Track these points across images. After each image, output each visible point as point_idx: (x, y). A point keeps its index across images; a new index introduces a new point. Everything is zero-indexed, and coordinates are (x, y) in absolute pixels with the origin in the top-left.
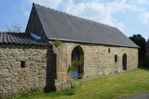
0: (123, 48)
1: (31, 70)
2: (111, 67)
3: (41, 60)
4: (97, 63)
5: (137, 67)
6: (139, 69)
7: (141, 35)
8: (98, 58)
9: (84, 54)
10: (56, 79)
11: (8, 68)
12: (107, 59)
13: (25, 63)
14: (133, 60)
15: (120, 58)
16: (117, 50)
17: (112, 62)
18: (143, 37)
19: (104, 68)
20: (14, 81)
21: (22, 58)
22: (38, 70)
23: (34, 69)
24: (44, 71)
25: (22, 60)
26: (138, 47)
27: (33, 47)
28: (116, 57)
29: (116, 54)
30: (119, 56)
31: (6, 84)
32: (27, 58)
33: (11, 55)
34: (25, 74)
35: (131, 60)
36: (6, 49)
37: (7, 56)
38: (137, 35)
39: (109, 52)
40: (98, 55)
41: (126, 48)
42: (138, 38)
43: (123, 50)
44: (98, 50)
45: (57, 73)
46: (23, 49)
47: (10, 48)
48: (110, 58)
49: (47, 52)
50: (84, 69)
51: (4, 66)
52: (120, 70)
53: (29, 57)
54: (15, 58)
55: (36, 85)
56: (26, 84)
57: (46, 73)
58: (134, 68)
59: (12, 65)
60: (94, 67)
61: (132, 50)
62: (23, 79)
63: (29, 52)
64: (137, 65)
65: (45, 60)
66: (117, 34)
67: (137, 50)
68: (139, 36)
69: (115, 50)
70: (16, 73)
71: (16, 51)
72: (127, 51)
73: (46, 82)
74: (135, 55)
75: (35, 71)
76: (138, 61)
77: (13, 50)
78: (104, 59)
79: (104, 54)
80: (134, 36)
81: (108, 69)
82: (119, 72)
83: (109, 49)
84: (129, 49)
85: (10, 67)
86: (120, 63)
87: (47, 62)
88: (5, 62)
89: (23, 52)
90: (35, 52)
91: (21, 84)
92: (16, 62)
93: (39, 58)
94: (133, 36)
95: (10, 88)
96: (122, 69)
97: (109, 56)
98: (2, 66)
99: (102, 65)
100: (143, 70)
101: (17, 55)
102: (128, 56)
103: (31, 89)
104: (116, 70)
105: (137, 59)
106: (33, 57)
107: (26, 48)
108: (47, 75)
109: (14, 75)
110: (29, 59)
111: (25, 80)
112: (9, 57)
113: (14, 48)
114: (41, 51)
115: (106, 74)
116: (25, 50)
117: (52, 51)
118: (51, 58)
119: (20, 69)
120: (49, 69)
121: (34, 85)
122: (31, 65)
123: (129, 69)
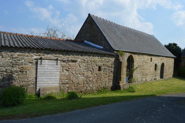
0: (162, 58)
1: (104, 73)
2: (152, 74)
3: (111, 66)
4: (142, 70)
5: (172, 76)
6: (174, 78)
7: (177, 44)
8: (143, 66)
9: (134, 62)
10: (121, 81)
11: (91, 71)
12: (150, 67)
13: (101, 67)
14: (169, 69)
15: (159, 67)
16: (157, 59)
17: (152, 70)
18: (178, 47)
19: (146, 75)
20: (94, 80)
21: (99, 64)
22: (109, 73)
23: (106, 73)
24: (112, 74)
25: (99, 65)
26: (175, 57)
27: (106, 56)
28: (156, 65)
29: (156, 63)
30: (158, 65)
31: (89, 83)
32: (102, 64)
33: (93, 62)
34: (100, 76)
35: (167, 69)
36: (90, 57)
37: (91, 62)
38: (172, 43)
39: (151, 61)
40: (143, 64)
41: (164, 58)
42: (174, 47)
43: (161, 59)
44: (143, 59)
45: (121, 76)
46: (101, 57)
47: (93, 56)
48: (151, 67)
49: (115, 60)
50: (134, 75)
51: (89, 70)
52: (158, 78)
53: (104, 63)
54: (95, 64)
55: (107, 85)
56: (100, 83)
57: (113, 76)
58: (169, 77)
59: (94, 69)
60: (139, 74)
61: (169, 59)
62: (99, 79)
63: (104, 60)
64: (172, 75)
65: (113, 66)
66: (155, 43)
67: (173, 59)
68: (175, 45)
69: (156, 59)
70: (95, 75)
71: (96, 58)
72: (165, 60)
73: (113, 83)
74: (171, 64)
75: (106, 74)
76: (173, 70)
77: (95, 57)
78: (147, 67)
79: (147, 62)
80: (170, 44)
81: (149, 76)
82: (157, 79)
83: (151, 58)
84: (166, 58)
85: (92, 70)
86: (159, 71)
87: (114, 68)
88: (90, 67)
89: (100, 60)
90: (107, 60)
91: (98, 83)
92: (96, 67)
93: (109, 64)
94: (168, 44)
95: (91, 86)
96: (159, 77)
97: (151, 65)
98: (88, 69)
99: (145, 72)
100: (178, 79)
101: (97, 62)
102: (165, 65)
103: (104, 87)
104: (155, 77)
105: (173, 69)
106: (106, 63)
107: (102, 57)
108: (113, 77)
109: (94, 76)
110: (103, 64)
111: (100, 80)
112: (92, 63)
113: (95, 56)
114: (111, 59)
115: (148, 80)
116: (102, 58)
117: (119, 60)
118: (117, 64)
119: (98, 72)
120: (115, 73)
121: (105, 84)
122: (105, 69)
123: (165, 77)
